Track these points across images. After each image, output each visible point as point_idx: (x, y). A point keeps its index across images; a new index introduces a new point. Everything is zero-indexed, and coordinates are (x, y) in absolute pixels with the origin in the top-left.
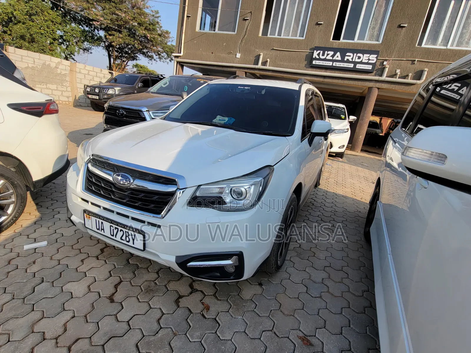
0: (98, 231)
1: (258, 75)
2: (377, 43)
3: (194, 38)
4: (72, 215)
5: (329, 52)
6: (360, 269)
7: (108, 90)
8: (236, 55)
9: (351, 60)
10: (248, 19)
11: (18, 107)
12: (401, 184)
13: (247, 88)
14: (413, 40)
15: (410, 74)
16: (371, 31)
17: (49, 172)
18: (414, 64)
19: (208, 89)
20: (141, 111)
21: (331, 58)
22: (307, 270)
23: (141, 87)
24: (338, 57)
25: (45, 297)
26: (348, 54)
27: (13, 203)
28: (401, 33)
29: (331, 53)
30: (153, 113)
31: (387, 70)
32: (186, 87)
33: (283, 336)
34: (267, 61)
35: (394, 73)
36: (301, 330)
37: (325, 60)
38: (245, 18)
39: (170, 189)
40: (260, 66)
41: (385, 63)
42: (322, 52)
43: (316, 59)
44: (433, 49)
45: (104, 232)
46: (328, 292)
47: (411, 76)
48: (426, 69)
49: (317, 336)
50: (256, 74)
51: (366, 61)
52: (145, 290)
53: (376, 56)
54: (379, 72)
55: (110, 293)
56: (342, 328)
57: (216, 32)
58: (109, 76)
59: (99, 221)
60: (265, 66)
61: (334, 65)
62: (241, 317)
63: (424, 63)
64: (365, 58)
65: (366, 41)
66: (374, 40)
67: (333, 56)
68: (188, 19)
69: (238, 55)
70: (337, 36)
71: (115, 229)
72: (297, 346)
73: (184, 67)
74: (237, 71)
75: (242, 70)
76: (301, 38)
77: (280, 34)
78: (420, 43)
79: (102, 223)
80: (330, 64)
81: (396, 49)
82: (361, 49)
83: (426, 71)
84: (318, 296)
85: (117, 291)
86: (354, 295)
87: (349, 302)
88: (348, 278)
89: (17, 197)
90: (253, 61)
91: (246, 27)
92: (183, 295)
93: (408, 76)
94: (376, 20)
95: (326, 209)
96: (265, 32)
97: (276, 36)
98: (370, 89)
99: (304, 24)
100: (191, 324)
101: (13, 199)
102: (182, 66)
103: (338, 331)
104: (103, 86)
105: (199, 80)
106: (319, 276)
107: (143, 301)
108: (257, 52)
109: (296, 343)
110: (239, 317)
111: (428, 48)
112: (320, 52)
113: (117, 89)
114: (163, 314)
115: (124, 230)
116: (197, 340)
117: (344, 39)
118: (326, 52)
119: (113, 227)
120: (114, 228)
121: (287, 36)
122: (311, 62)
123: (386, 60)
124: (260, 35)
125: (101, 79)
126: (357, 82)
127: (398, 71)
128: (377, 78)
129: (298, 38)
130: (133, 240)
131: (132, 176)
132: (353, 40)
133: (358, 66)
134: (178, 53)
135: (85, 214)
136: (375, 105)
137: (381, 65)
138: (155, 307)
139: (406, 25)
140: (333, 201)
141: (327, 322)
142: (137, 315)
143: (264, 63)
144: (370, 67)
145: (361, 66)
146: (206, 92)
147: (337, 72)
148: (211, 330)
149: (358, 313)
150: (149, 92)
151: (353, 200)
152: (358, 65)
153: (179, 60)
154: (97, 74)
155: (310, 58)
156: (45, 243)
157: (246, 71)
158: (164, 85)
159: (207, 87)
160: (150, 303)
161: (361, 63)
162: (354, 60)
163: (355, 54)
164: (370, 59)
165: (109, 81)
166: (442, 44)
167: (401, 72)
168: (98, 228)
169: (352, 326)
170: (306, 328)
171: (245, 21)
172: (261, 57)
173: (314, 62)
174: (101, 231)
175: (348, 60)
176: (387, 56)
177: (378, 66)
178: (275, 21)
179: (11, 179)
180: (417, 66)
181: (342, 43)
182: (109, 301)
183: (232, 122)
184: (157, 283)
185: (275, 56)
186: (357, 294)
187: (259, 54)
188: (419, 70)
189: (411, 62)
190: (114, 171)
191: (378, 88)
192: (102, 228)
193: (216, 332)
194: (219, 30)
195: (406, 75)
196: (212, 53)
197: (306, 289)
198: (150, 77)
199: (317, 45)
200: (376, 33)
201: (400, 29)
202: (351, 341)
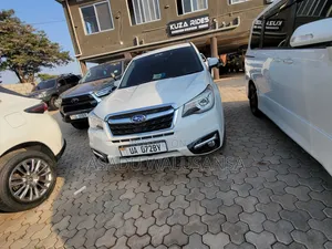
2: (206, 9)
8: (120, 43)
13: (160, 54)
16: (200, 3)
18: (231, 16)
19: (134, 64)
23: (60, 86)
26: (191, 21)
27: (49, 173)
29: (181, 23)
31: (217, 24)
33: (250, 167)
34: (142, 41)
35: (222, 25)
36: (256, 161)
37: (179, 29)
40: (138, 46)
41: (215, 20)
43: (173, 30)
47: (232, 23)
48: (238, 17)
49: (264, 160)
52: (166, 180)
53: (208, 17)
54: (213, 26)
55: (148, 189)
56: (272, 153)
57: (100, 32)
59: (132, 148)
60: (142, 44)
63: (236, 14)
64: (202, 20)
65: (198, 10)
66: (203, 8)
67: (183, 25)
68: (76, 29)
70: (180, 12)
72: (259, 167)
73: (86, 63)
74: (125, 54)
75: (128, 52)
76: (159, 20)
77: (144, 21)
78: (230, 3)
79: (135, 148)
80: (183, 30)
82: (198, 15)
85: (151, 187)
87: (268, 143)
89: (51, 169)
90: (133, 44)
91: (119, 23)
92: (187, 173)
97: (142, 23)
98: (211, 39)
100: (203, 182)
104: (33, 94)
107: (170, 184)
111: (235, 4)
112: (174, 25)
113: (44, 93)
114: (186, 185)
116: (212, 185)
117: (185, 12)
118: (178, 24)
119: (143, 147)
121: (150, 21)
124: (131, 25)
128: (213, 31)
129: (156, 20)
130: (159, 148)
131: (143, 115)
132: (191, 11)
133: (200, 27)
134: (78, 54)
135: (120, 149)
138: (178, 184)
141: (264, 154)
142: (172, 190)
144: (207, 25)
148: (215, 179)
149: (275, 145)
150: (81, 83)
153: (81, 59)
156: (84, 187)
157: (131, 51)
160: (175, 184)
161: (201, 24)
162: (196, 24)
163: (195, 20)
164: (205, 20)
165: (34, 90)
167: (225, 23)
168: (132, 152)
171: (118, 19)
173: (172, 33)
174: (135, 153)
176: (215, 16)
177: (211, 23)
178: (138, 12)
181: (185, 15)
182: (151, 193)
183: (164, 75)
184: (169, 175)
185: (146, 36)
186: (269, 138)
187: (135, 38)
188: (235, 19)
189: (228, 15)
191: (216, 37)
193: (218, 179)
195: (229, 23)
199: (170, 21)
200: (203, 4)
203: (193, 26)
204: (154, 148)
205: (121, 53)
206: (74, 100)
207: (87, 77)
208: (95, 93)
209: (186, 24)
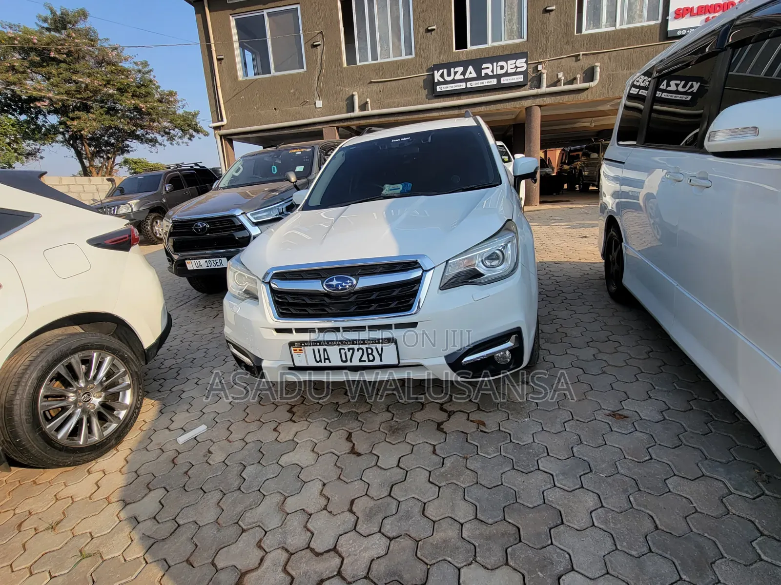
0: (320, 364)
1: (354, 127)
2: (521, 40)
3: (239, 90)
5: (457, 69)
6: (629, 334)
7: (118, 209)
8: (315, 104)
9: (491, 74)
10: (319, 45)
12: (635, 216)
13: (405, 139)
14: (569, 26)
15: (578, 76)
16: (508, 25)
18: (579, 60)
19: (343, 155)
20: (235, 216)
21: (462, 77)
22: (568, 352)
23: (170, 191)
24: (471, 73)
26: (484, 66)
27: (128, 387)
28: (549, 20)
29: (460, 69)
30: (252, 215)
31: (545, 76)
32: (274, 168)
33: (589, 420)
34: (367, 103)
35: (556, 80)
36: (604, 408)
37: (454, 81)
38: (315, 44)
39: (416, 274)
40: (357, 112)
41: (540, 67)
42: (445, 71)
43: (440, 83)
44: (598, 33)
45: (330, 362)
46: (609, 365)
47: (580, 78)
48: (597, 64)
49: (625, 408)
50: (352, 127)
51: (514, 70)
52: (389, 431)
53: (525, 60)
54: (535, 82)
55: (347, 448)
56: (647, 392)
57: (272, 74)
58: (110, 185)
59: (319, 350)
60: (365, 110)
61: (469, 86)
62: (528, 419)
63: (592, 57)
64: (510, 66)
65: (504, 42)
66: (515, 37)
67: (464, 73)
68: (221, 63)
69: (319, 104)
70: (461, 43)
71: (349, 351)
72: (610, 423)
73: (234, 142)
74: (324, 129)
75: (331, 125)
76: (410, 57)
77: (375, 57)
78: (580, 30)
79: (325, 350)
80: (463, 85)
81: (549, 44)
82: (501, 54)
83: (597, 66)
84: (600, 372)
85: (354, 444)
86: (639, 359)
87: (639, 368)
88: (621, 345)
89: (132, 378)
90: (345, 107)
91: (319, 57)
92: (440, 421)
93: (575, 79)
94: (511, 8)
95: (545, 283)
96: (351, 59)
97: (370, 61)
98: (528, 109)
99: (407, 34)
100: (476, 444)
101: (128, 380)
102: (230, 142)
103: (646, 397)
104: (108, 204)
105: (293, 151)
106: (587, 353)
107: (397, 441)
108: (348, 90)
109: (608, 421)
110: (526, 420)
111: (592, 35)
112: (443, 72)
113: (133, 202)
114: (434, 446)
115: (364, 347)
116: (495, 455)
117: (472, 45)
118: (452, 69)
119: (344, 349)
120: (347, 350)
121: (387, 58)
122: (434, 89)
123: (540, 63)
124: (345, 65)
125: (94, 194)
126: (507, 104)
127: (561, 75)
128: (534, 91)
129: (404, 57)
130: (380, 355)
131: (351, 276)
132: (486, 43)
133: (504, 80)
134: (219, 121)
135: (292, 349)
136: (542, 132)
137: (535, 71)
138: (418, 442)
139: (554, 8)
140: (547, 271)
141: (628, 393)
142: (402, 456)
143: (363, 107)
144: (520, 79)
145: (507, 80)
147: (475, 96)
148: (504, 441)
149: (655, 374)
150: (217, 189)
151: (571, 263)
152: (502, 79)
153: (223, 132)
154: (83, 187)
155: (431, 84)
156: (203, 428)
157: (337, 125)
158: (237, 172)
160: (409, 441)
161: (507, 74)
162: (495, 73)
163: (495, 64)
164: (518, 66)
165: (111, 194)
166: (608, 23)
167: (564, 75)
168: (318, 359)
169: (657, 388)
170: (610, 405)
171: (315, 48)
172: (356, 98)
173: (438, 89)
174: (325, 362)
175: (486, 74)
176: (541, 58)
177: (531, 74)
178: (363, 39)
179: (119, 352)
180: (585, 63)
181: (471, 51)
182: (353, 456)
183: (410, 189)
184: (398, 420)
185: (377, 92)
186: (641, 357)
187: (351, 94)
188: (587, 67)
189: (574, 59)
190: (322, 278)
191: (540, 106)
192: (326, 357)
193: (511, 441)
194: (276, 70)
195: (572, 78)
196: (275, 109)
197: (581, 370)
198: (180, 171)
199: (436, 62)
200: (515, 28)
201: (547, 15)
202: (665, 400)
203: (487, 77)
204: (368, 354)
205: (317, 127)
206: (199, 226)
207: (233, 176)
208: (249, 215)
209: (471, 72)
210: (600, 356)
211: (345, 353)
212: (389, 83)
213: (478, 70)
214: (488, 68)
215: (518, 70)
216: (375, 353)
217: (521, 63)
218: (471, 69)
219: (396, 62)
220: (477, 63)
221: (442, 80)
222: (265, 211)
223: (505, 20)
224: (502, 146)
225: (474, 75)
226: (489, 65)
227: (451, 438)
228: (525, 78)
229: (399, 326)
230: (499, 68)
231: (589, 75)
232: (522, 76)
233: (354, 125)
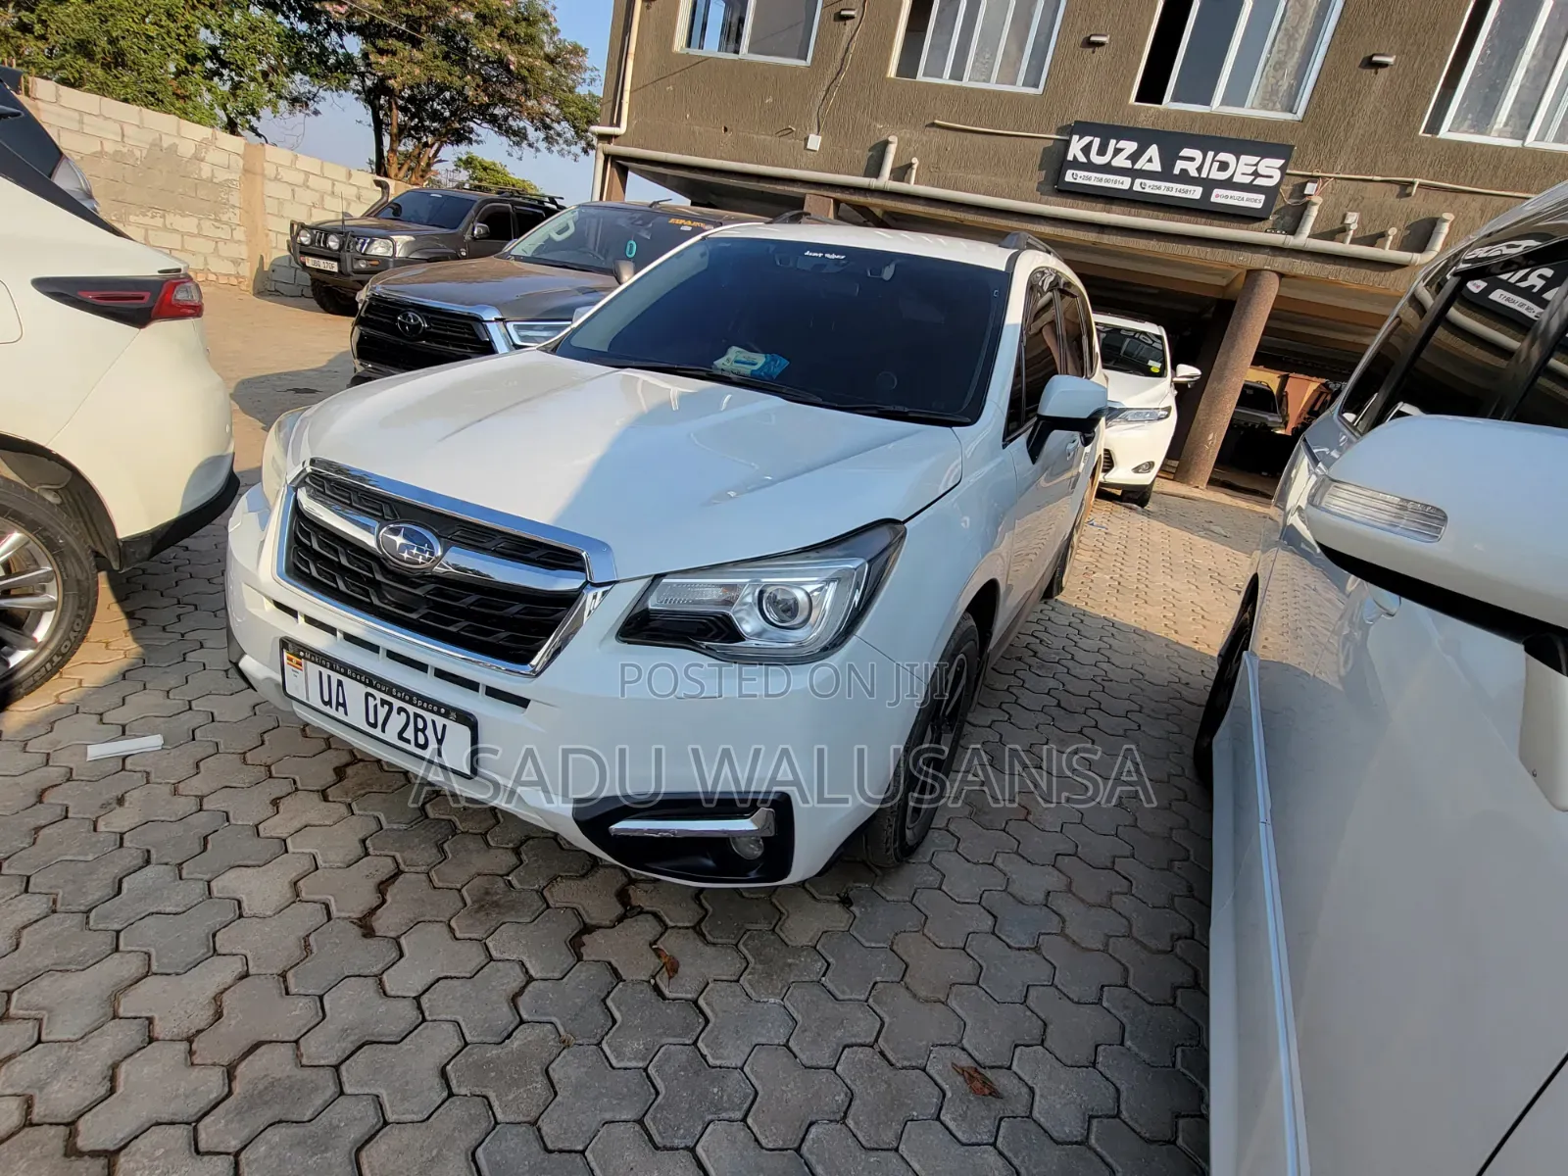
0: (326, 709)
1: (878, 212)
2: (1289, 116)
3: (665, 74)
4: (243, 654)
5: (1122, 144)
6: (1169, 868)
7: (369, 244)
8: (806, 139)
9: (1194, 173)
10: (852, 17)
11: (66, 291)
12: (1329, 600)
13: (833, 256)
14: (1411, 114)
15: (1392, 232)
16: (1271, 74)
17: (170, 509)
18: (1409, 195)
19: (703, 255)
20: (479, 320)
21: (1128, 164)
22: (999, 862)
23: (481, 238)
24: (1150, 160)
25: (155, 910)
26: (1186, 152)
27: (51, 606)
28: (1370, 86)
29: (1130, 146)
30: (518, 328)
31: (1314, 212)
32: (631, 245)
33: (906, 1063)
34: (910, 165)
35: (1337, 225)
36: (967, 1046)
37: (1107, 169)
38: (843, 13)
39: (564, 582)
40: (885, 181)
41: (1310, 188)
42: (1097, 141)
43: (1076, 165)
44: (1475, 145)
45: (346, 714)
46: (1062, 933)
47: (1395, 237)
48: (1445, 216)
49: (1015, 1067)
50: (872, 209)
51: (1247, 180)
52: (474, 902)
53: (1281, 162)
54: (1287, 218)
55: (361, 908)
56: (1096, 1047)
57: (740, 56)
58: (376, 195)
59: (329, 677)
60: (901, 180)
61: (1137, 187)
62: (778, 1001)
63: (1441, 196)
64: (1242, 167)
65: (1248, 111)
66: (1278, 106)
67: (1134, 157)
68: (648, 8)
69: (815, 142)
70: (1152, 90)
71: (382, 706)
72: (949, 1094)
73: (630, 173)
74: (807, 197)
75: (826, 193)
76: (1031, 91)
77: (957, 74)
78: (1434, 126)
79: (340, 683)
80: (1123, 183)
81: (1351, 141)
82: (1233, 136)
83: (1445, 221)
84: (1027, 945)
85: (384, 902)
86: (1144, 946)
87: (1126, 970)
88: (1129, 893)
89: (64, 590)
90: (864, 163)
91: (844, 44)
92: (594, 922)
93: (1383, 235)
94: (1291, 37)
95: (1077, 670)
96: (908, 65)
97: (946, 79)
98: (1253, 275)
99: (1042, 39)
100: (617, 1015)
101: (53, 595)
102: (623, 172)
103: (1083, 1055)
104: (354, 229)
105: (678, 221)
106: (1034, 882)
107: (467, 936)
108: (881, 129)
109: (946, 1087)
110: (772, 1000)
111: (1460, 144)
112: (1091, 142)
113: (401, 240)
114: (530, 979)
115: (411, 709)
116: (633, 1064)
117: (1175, 98)
118: (1113, 142)
119: (375, 699)
120: (378, 702)
121: (984, 81)
122: (1061, 173)
123: (1314, 179)
124: (892, 72)
125: (349, 204)
126: (1209, 250)
127: (1352, 219)
128: (1279, 239)
129: (1019, 88)
130: (440, 742)
131: (438, 537)
132: (1207, 102)
133: (1217, 196)
134: (611, 125)
135: (286, 654)
136: (1267, 331)
137: (1297, 194)
138: (506, 956)
139: (1390, 60)
140: (1103, 645)
141: (1050, 1028)
142: (446, 978)
143: (901, 172)
144: (1256, 201)
145: (1227, 197)
146: (696, 264)
147: (1144, 212)
148: (680, 1036)
149: (1151, 1004)
150: (505, 257)
151: (1169, 644)
152: (1216, 191)
153: (613, 148)
154: (334, 185)
155: (1056, 162)
156: (155, 741)
157: (838, 195)
158: (559, 233)
159: (702, 249)
160: (490, 945)
161: (1228, 184)
162: (1204, 175)
163: (1211, 154)
164: (1260, 171)
165: (375, 212)
166: (1509, 129)
167: (1360, 222)
168: (326, 699)
169: (1128, 1043)
170: (982, 1045)
171: (841, 23)
172: (892, 149)
173: (1069, 176)
174: (337, 709)
175: (1184, 171)
176: (1319, 166)
177: (1285, 198)
178: (946, 26)
179: (45, 529)
180: (1419, 205)
181: (1168, 113)
182: (356, 931)
183: (778, 371)
184: (515, 882)
185: (938, 149)
186: (1153, 944)
187: (883, 138)
188: (1422, 217)
189: (1397, 188)
190: (383, 517)
191: (1281, 275)
192: (341, 701)
193: (695, 1043)
194: (751, 50)
195: (1377, 231)
196: (726, 130)
197: (990, 921)
198: (514, 204)
199: (1083, 116)
200: (1285, 84)
201: (1370, 72)
202: (1123, 1088)
203: (1184, 178)
204: (417, 730)
205: (795, 189)
206: (409, 319)
207: (550, 240)
208: (510, 326)
209: (1153, 155)
210: (1062, 904)
211: (376, 706)
212: (969, 135)
213: (1169, 158)
214: (1192, 159)
215: (1259, 181)
216: (430, 732)
217: (1271, 169)
218: (1153, 151)
219: (998, 94)
220: (1171, 143)
221: (1082, 159)
222: (547, 328)
223: (1268, 60)
224: (1160, 338)
225: (1156, 166)
226: (1197, 154)
227: (581, 973)
228: (1268, 204)
229: (492, 692)
230: (1216, 165)
231: (1420, 236)
232: (1262, 197)
233: (875, 205)
